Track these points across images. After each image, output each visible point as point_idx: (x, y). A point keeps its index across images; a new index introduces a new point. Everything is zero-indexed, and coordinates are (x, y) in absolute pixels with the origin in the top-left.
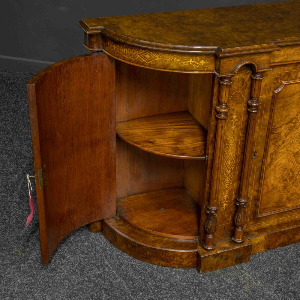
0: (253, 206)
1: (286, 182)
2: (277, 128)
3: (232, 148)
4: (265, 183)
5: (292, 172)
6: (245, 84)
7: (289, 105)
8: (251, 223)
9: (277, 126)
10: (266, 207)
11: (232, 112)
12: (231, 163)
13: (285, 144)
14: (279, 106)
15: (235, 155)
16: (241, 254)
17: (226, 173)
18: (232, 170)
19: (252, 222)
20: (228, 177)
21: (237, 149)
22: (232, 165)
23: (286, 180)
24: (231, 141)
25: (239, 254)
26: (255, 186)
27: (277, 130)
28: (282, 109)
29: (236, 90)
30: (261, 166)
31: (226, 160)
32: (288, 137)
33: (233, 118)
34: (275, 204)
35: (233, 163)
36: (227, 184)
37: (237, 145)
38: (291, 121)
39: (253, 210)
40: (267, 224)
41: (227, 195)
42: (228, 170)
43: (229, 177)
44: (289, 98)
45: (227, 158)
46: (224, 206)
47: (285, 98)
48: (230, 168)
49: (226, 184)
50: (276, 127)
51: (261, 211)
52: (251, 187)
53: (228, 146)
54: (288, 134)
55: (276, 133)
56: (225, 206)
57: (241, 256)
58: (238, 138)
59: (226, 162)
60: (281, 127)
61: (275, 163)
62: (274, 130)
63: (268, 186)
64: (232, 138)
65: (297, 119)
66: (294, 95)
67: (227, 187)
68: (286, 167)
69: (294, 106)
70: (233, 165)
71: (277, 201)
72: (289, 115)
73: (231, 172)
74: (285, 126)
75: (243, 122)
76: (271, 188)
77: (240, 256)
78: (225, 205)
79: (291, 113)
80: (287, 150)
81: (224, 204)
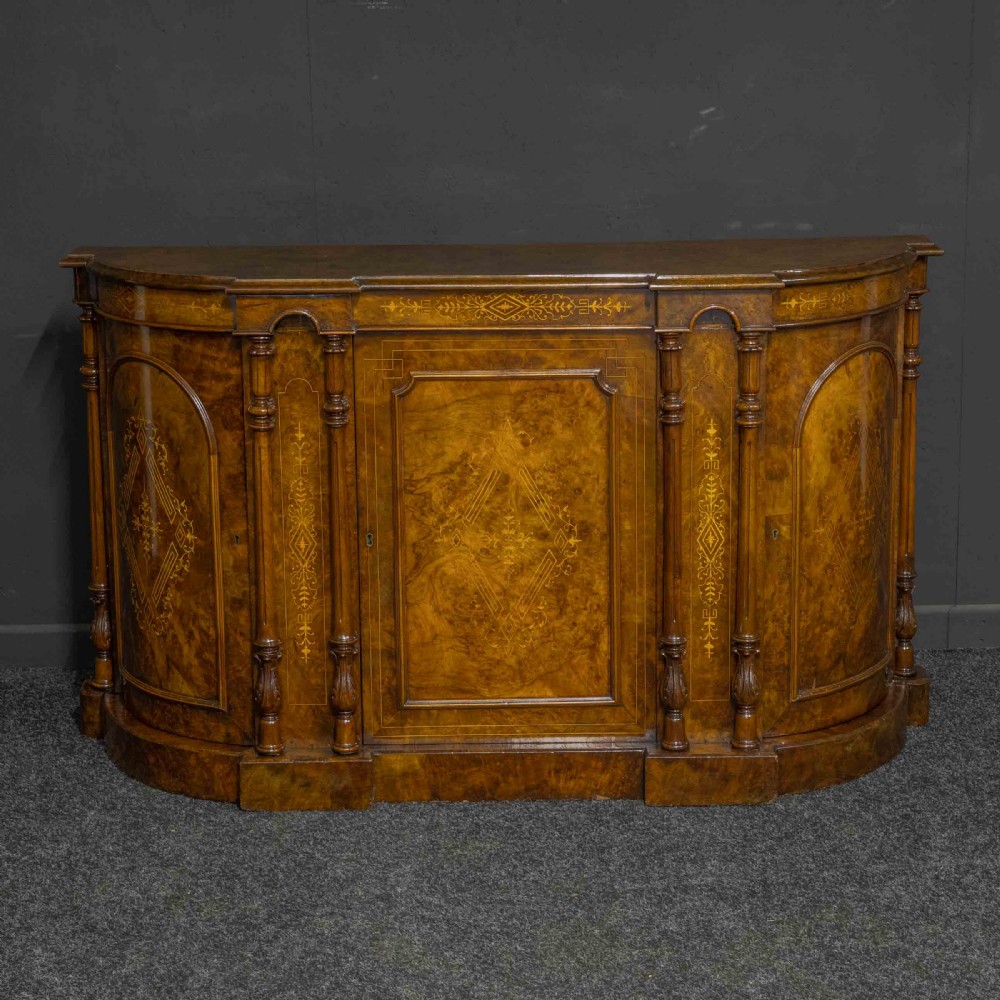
0: (387, 672)
1: (467, 627)
2: (418, 481)
3: (303, 510)
4: (411, 618)
5: (481, 601)
6: (314, 365)
7: (438, 429)
8: (390, 721)
9: (418, 476)
10: (426, 683)
11: (293, 423)
12: (307, 547)
13: (447, 524)
14: (414, 427)
15: (316, 529)
16: (345, 782)
17: (296, 569)
18: (310, 563)
19: (391, 719)
20: (304, 580)
21: (317, 512)
22: (309, 553)
23: (467, 620)
24: (298, 492)
25: (340, 782)
26: (386, 621)
27: (419, 486)
28: (422, 435)
29: (294, 374)
30: (392, 571)
31: (293, 536)
32: (452, 509)
33: (296, 438)
34: (450, 683)
35: (312, 546)
36: (305, 598)
37: (316, 503)
38: (450, 469)
39: (390, 683)
40: (437, 733)
41: (308, 625)
42: (303, 563)
43: (307, 581)
44: (435, 413)
45: (295, 531)
46: (303, 655)
47: (423, 412)
48: (306, 558)
49: (302, 596)
50: (415, 478)
51: (412, 691)
52: (374, 620)
53: (292, 502)
54: (452, 499)
55: (416, 492)
56: (308, 655)
57: (346, 788)
58: (315, 488)
59: (294, 541)
60: (429, 479)
61: (430, 569)
62: (412, 486)
63: (421, 626)
64: (301, 484)
65: (466, 466)
66: (446, 406)
67: (304, 605)
68: (460, 585)
69: (452, 433)
70: (312, 552)
71: (454, 674)
72: (443, 453)
73: (311, 569)
74: (438, 479)
75: (322, 451)
76: (428, 635)
77: (342, 785)
78: (306, 651)
79: (447, 449)
80: (456, 542)
81: (303, 647)
